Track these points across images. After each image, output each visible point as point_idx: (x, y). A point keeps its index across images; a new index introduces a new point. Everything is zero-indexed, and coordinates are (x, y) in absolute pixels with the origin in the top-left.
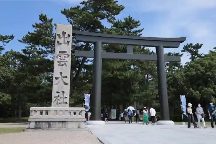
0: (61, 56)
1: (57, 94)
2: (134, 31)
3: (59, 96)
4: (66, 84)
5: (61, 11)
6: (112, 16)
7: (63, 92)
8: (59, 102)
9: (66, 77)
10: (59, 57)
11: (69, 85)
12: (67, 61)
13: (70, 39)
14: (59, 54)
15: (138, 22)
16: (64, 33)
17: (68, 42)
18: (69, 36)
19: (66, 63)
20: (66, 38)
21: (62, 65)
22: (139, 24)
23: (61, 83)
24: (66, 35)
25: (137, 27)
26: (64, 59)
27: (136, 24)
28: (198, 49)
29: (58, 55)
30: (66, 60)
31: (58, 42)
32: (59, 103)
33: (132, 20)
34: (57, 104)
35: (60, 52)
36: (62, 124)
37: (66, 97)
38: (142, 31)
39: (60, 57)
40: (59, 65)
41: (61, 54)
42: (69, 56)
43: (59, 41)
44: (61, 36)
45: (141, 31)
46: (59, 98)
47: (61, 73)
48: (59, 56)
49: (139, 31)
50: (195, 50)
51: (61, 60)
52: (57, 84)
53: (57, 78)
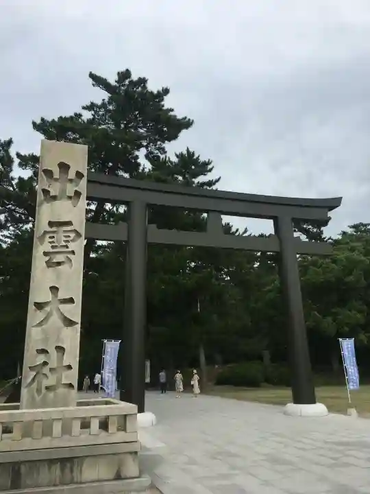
0: (53, 237)
1: (41, 359)
2: (198, 183)
3: (45, 363)
4: (69, 323)
5: (34, 124)
6: (159, 143)
7: (60, 349)
8: (46, 383)
9: (71, 301)
10: (47, 239)
11: (78, 326)
12: (73, 252)
13: (83, 185)
14: (49, 229)
15: (209, 163)
16: (64, 167)
17: (78, 194)
18: (79, 175)
19: (70, 256)
20: (71, 181)
21: (59, 264)
22: (210, 167)
23: (55, 320)
24: (72, 174)
25: (205, 175)
26: (64, 244)
27: (204, 168)
28: (322, 228)
29: (46, 232)
30: (70, 249)
31: (46, 192)
32: (47, 388)
33: (195, 157)
34: (39, 391)
35: (51, 224)
36: (62, 470)
37: (69, 367)
38: (217, 184)
39: (50, 237)
40: (50, 264)
41: (54, 229)
42: (78, 235)
43: (47, 188)
44: (56, 175)
45: (214, 184)
46: (46, 370)
47: (54, 289)
48: (48, 236)
49: (211, 183)
50: (315, 230)
51: (53, 247)
52: (40, 324)
53: (39, 306)
